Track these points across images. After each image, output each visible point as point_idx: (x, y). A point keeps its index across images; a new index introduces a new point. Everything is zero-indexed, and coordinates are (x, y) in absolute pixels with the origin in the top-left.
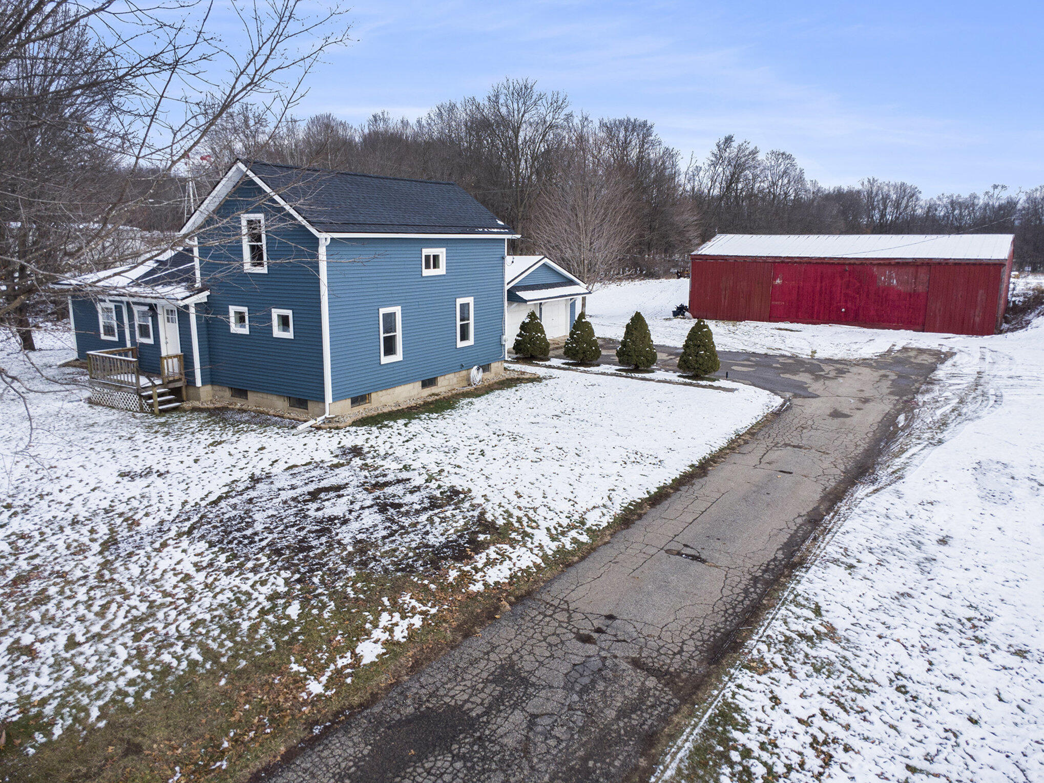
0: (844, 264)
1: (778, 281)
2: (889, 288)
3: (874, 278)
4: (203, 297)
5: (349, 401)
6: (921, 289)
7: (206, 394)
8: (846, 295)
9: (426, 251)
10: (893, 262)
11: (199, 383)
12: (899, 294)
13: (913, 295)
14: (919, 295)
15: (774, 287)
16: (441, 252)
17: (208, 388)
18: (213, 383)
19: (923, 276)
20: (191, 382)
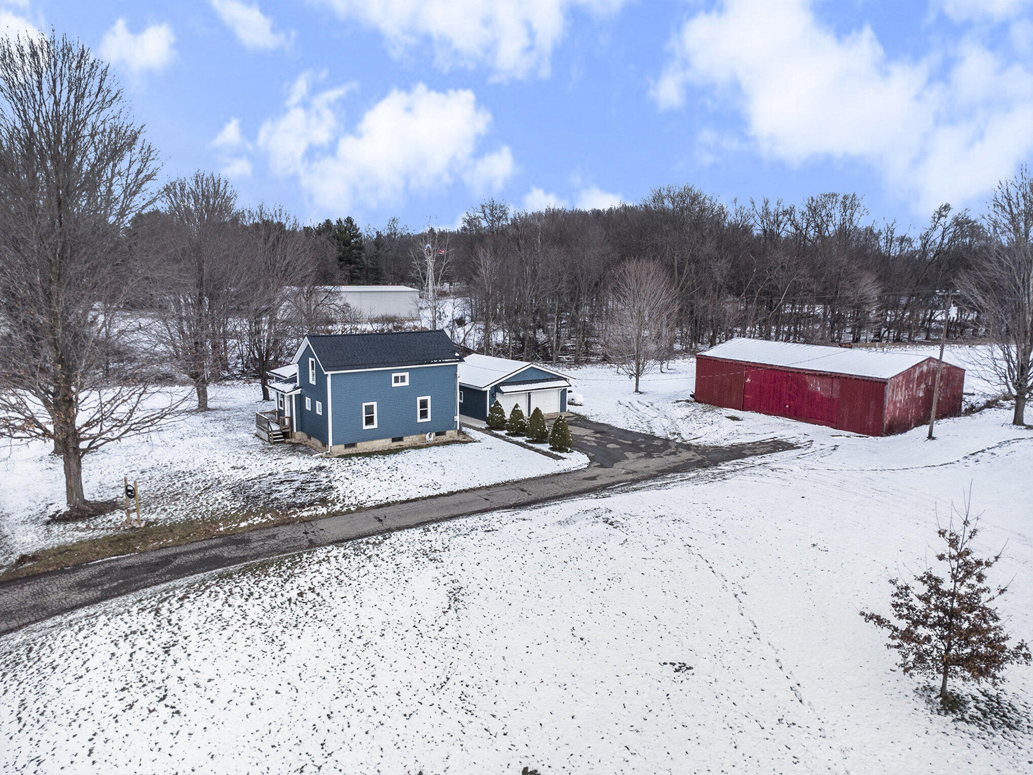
0: (787, 372)
1: (748, 380)
2: (815, 393)
3: (806, 384)
4: (298, 391)
5: (343, 446)
6: (835, 396)
7: (299, 436)
8: (790, 395)
9: (394, 375)
10: (817, 373)
11: (295, 431)
12: (822, 398)
13: (831, 400)
14: (834, 400)
15: (745, 384)
16: (407, 374)
17: (300, 433)
18: (302, 431)
19: (837, 386)
20: (292, 430)
